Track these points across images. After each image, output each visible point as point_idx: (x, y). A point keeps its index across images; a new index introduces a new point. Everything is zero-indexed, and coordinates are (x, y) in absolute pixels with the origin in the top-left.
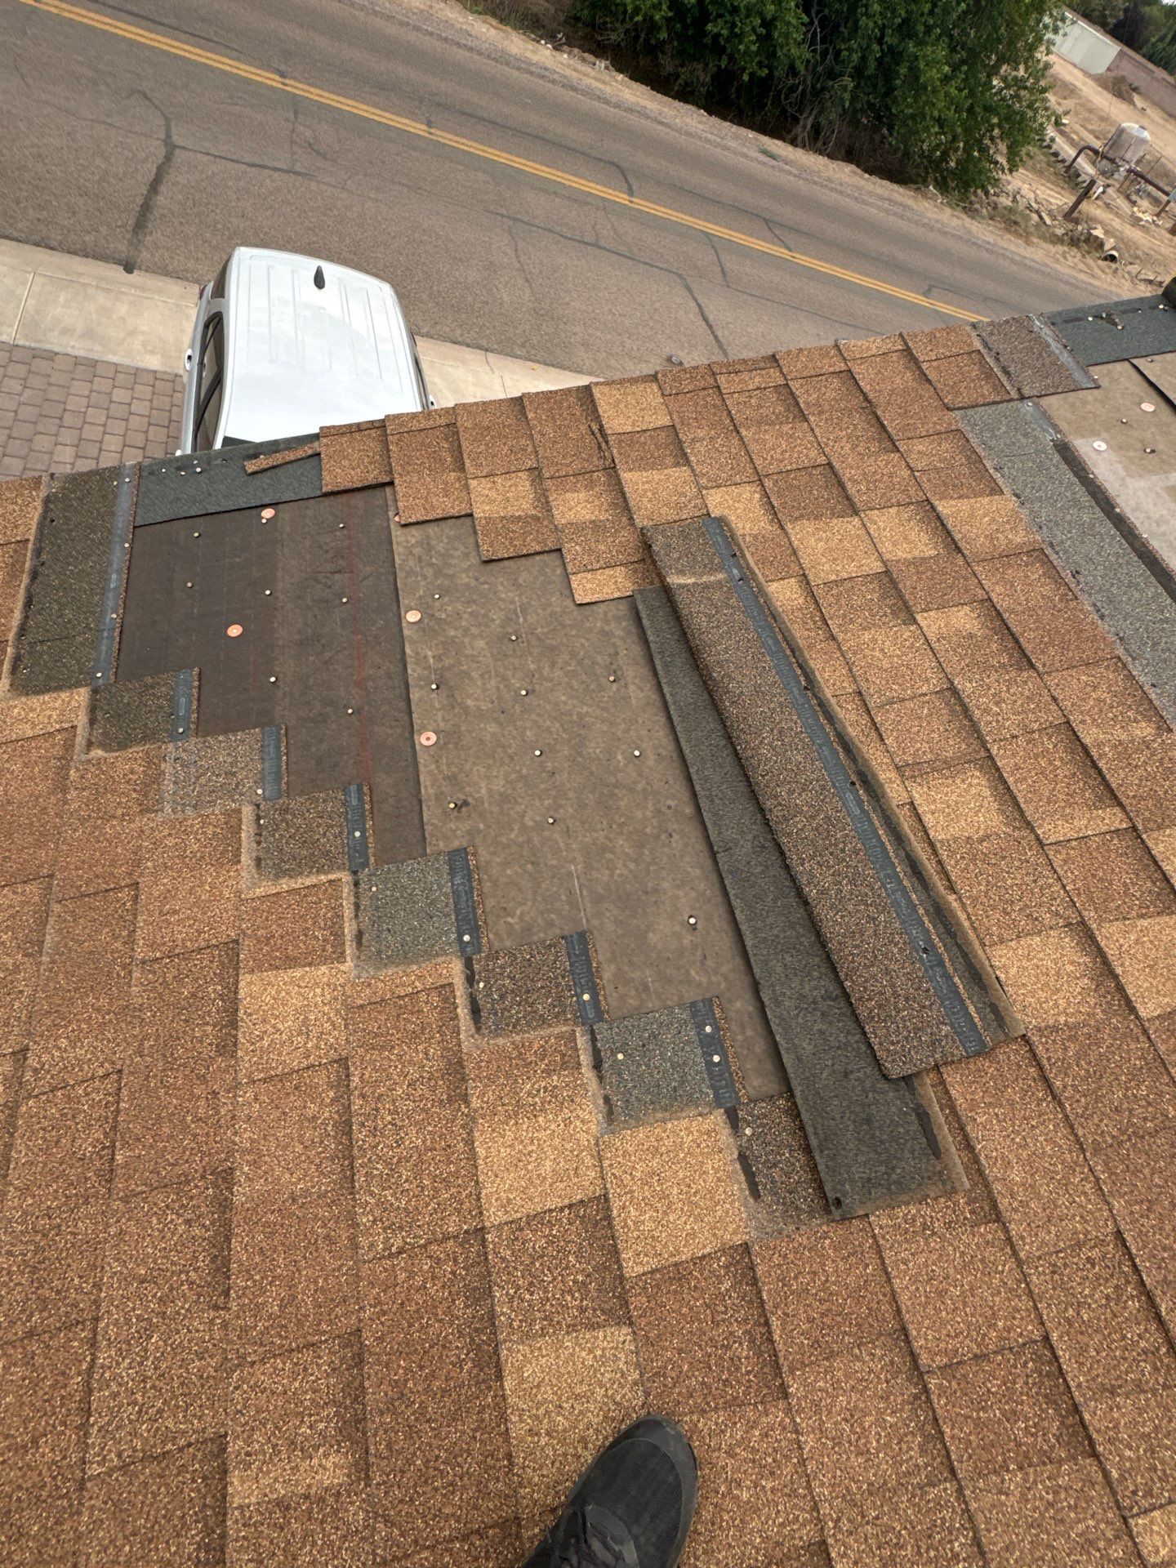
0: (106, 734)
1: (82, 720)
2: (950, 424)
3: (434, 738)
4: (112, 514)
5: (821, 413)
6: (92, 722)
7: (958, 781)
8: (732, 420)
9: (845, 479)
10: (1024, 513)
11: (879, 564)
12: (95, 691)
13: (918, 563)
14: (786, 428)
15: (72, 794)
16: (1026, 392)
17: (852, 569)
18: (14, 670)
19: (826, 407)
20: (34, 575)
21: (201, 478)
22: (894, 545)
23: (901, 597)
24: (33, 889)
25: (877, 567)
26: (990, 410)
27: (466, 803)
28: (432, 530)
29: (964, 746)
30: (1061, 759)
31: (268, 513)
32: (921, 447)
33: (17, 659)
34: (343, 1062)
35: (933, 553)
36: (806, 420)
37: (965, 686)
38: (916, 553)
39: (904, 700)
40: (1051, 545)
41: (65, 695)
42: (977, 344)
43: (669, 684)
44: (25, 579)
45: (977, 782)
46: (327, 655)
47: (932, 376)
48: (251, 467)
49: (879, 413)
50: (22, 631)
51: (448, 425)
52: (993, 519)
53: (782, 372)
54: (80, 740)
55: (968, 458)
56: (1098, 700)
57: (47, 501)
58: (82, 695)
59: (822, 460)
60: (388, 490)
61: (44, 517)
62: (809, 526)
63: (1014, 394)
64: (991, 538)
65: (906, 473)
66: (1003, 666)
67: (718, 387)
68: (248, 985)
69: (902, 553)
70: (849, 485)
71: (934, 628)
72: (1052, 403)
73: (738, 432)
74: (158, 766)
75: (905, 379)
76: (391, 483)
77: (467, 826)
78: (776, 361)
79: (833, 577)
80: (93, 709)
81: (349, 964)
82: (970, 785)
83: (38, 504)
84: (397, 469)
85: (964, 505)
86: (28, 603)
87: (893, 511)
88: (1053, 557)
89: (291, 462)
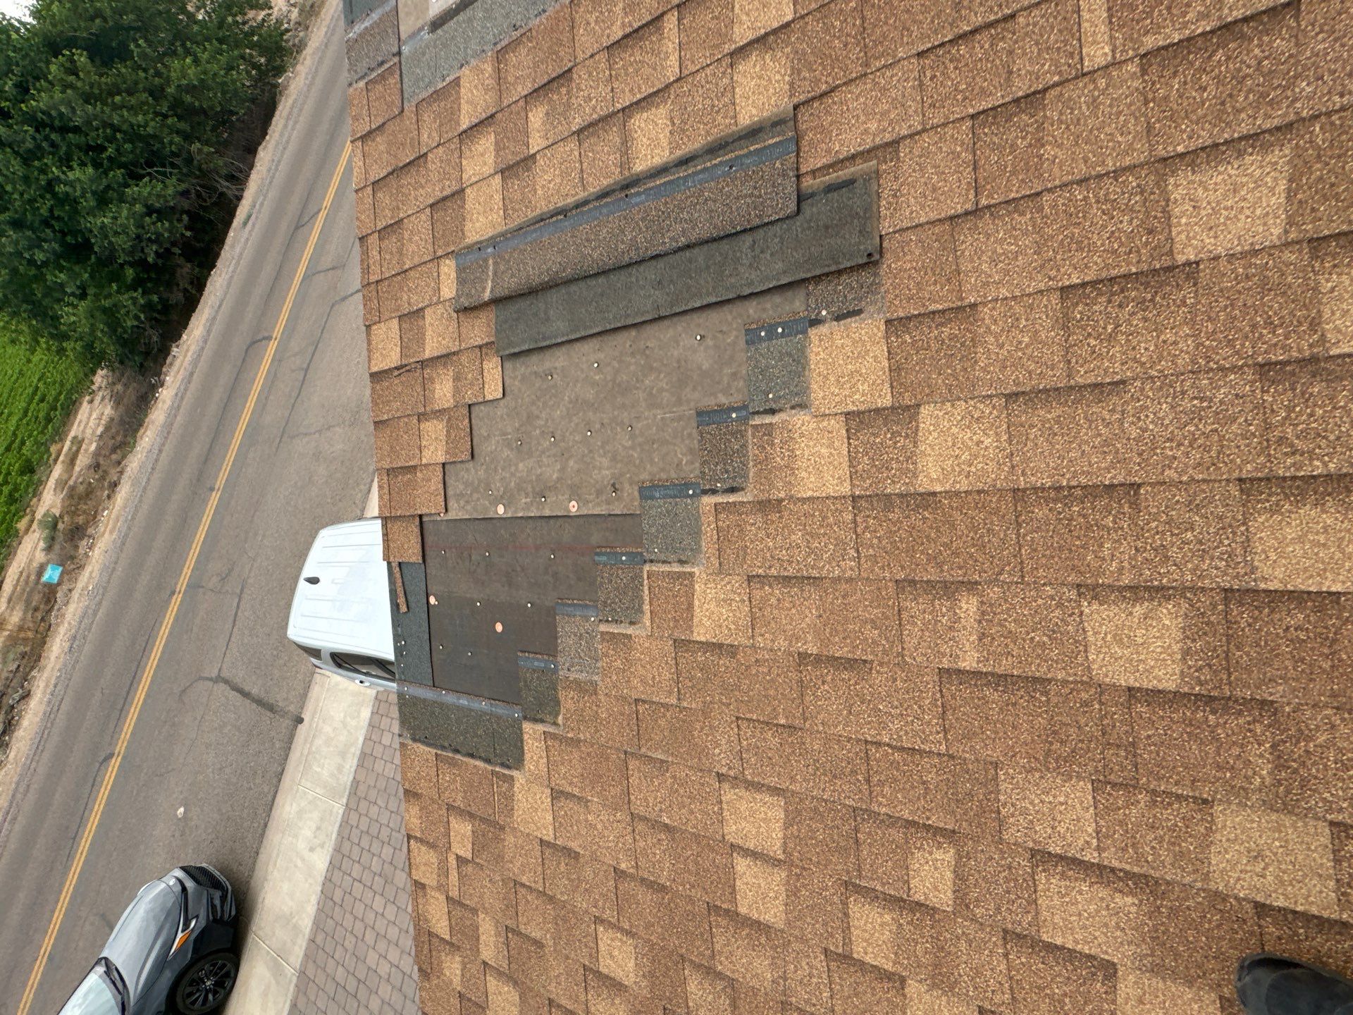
0: (550, 714)
1: (540, 728)
2: (412, 112)
3: (574, 503)
4: (425, 700)
5: (398, 209)
6: (542, 721)
7: (636, 136)
8: (399, 274)
9: (441, 196)
10: (473, 62)
11: (496, 177)
12: (525, 718)
13: (499, 148)
14: (406, 236)
15: (582, 736)
16: (395, 50)
17: (498, 197)
18: (509, 767)
19: (394, 203)
20: (457, 751)
21: (408, 641)
22: (485, 164)
23: (518, 163)
24: (633, 764)
25: (498, 178)
26: (406, 80)
27: (613, 485)
28: (450, 492)
29: (615, 129)
30: (630, 56)
31: (432, 600)
32: (426, 136)
33: (503, 765)
34: (750, 579)
35: (493, 135)
36: (402, 220)
37: (577, 123)
38: (492, 148)
39: (582, 170)
40: (495, 44)
41: (526, 737)
42: (362, 84)
43: (556, 337)
44: (458, 757)
45: (638, 121)
46: (519, 569)
47: (381, 121)
48: (403, 609)
49: (401, 165)
50: (488, 761)
51: (388, 475)
52: (476, 87)
53: (370, 234)
54: (551, 729)
55: (435, 101)
56: (596, 22)
57: (414, 740)
58: (527, 727)
59: (428, 211)
60: (425, 519)
61: (423, 743)
62: (468, 226)
63: (396, 60)
64: (487, 90)
65: (441, 150)
66: (568, 92)
67: (377, 282)
68: (700, 635)
69: (490, 159)
70: (445, 193)
71: (539, 141)
72: (405, 30)
73: (406, 271)
74: (571, 682)
75: (380, 141)
76: (421, 516)
77: (627, 486)
78: (363, 237)
79: (502, 212)
80: (536, 720)
81: (696, 570)
82: (639, 127)
83: (415, 745)
84: (412, 512)
85: (465, 107)
86: (472, 756)
87: (464, 162)
88: (503, 44)
89: (403, 583)
